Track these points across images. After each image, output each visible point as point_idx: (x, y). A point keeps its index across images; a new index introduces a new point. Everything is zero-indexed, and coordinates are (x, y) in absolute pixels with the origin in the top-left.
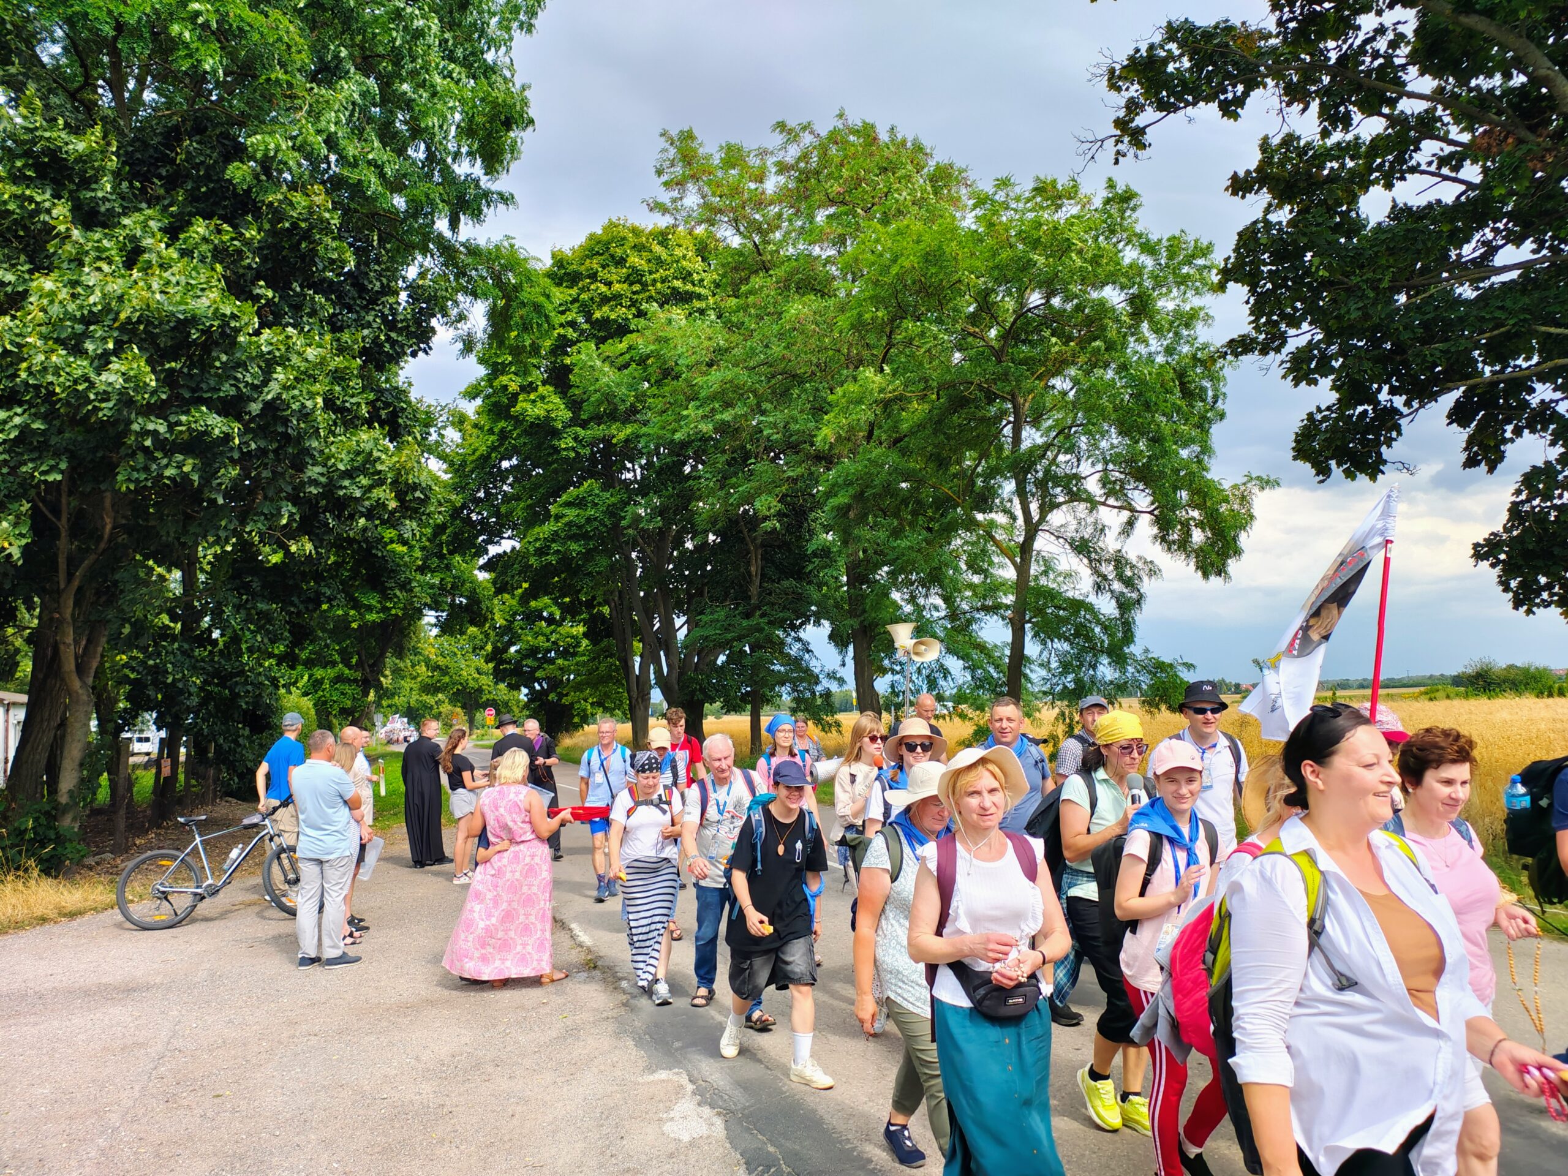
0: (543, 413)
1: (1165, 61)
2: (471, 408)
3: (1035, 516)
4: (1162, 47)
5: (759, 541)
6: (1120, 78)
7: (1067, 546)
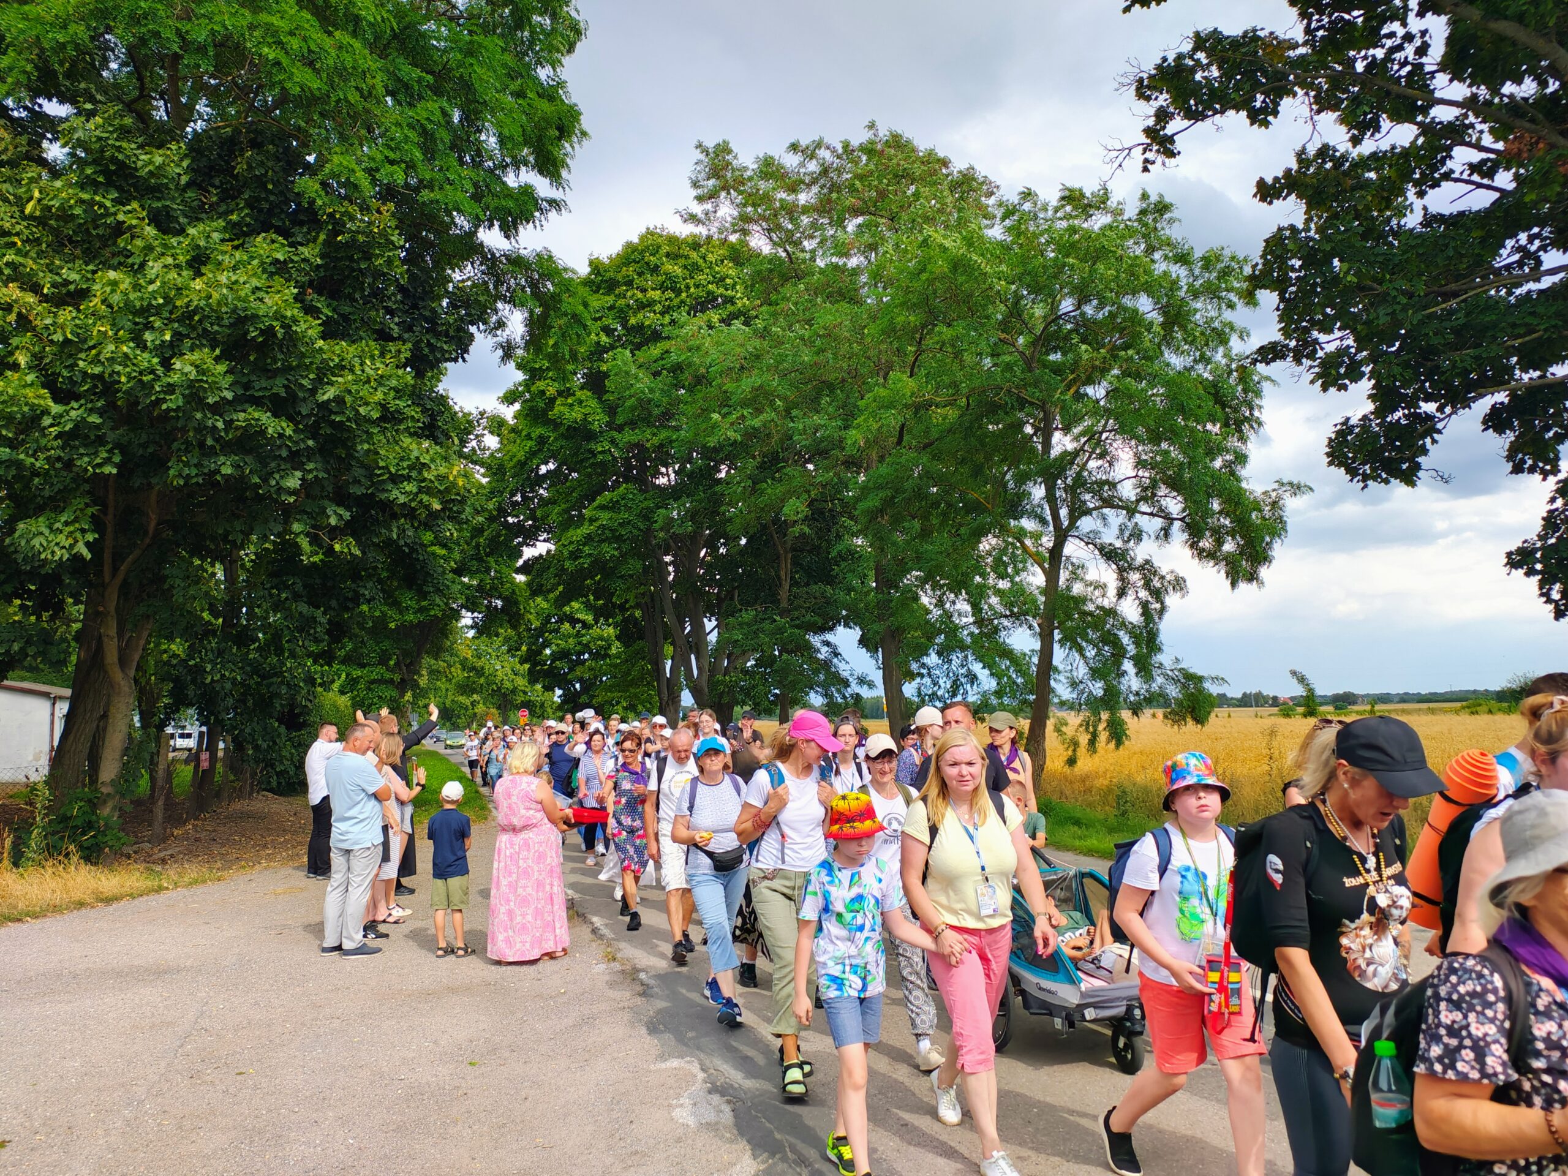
0: (579, 417)
1: (1192, 71)
2: (509, 413)
3: (1066, 523)
4: (1191, 57)
5: (789, 546)
6: (1149, 87)
7: (1097, 552)
